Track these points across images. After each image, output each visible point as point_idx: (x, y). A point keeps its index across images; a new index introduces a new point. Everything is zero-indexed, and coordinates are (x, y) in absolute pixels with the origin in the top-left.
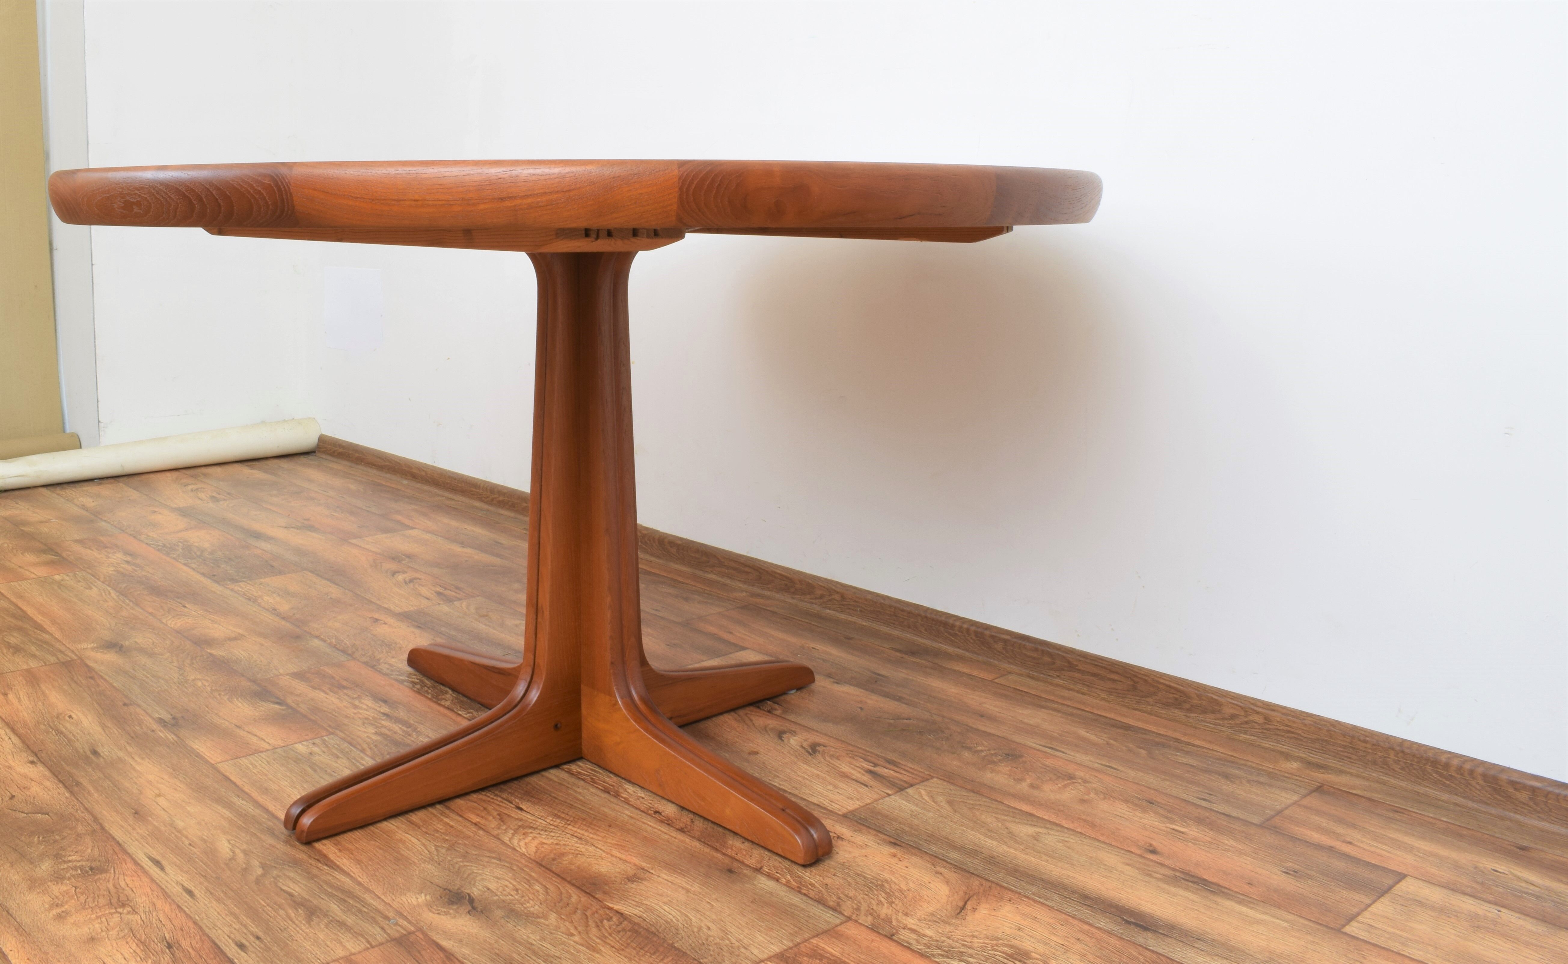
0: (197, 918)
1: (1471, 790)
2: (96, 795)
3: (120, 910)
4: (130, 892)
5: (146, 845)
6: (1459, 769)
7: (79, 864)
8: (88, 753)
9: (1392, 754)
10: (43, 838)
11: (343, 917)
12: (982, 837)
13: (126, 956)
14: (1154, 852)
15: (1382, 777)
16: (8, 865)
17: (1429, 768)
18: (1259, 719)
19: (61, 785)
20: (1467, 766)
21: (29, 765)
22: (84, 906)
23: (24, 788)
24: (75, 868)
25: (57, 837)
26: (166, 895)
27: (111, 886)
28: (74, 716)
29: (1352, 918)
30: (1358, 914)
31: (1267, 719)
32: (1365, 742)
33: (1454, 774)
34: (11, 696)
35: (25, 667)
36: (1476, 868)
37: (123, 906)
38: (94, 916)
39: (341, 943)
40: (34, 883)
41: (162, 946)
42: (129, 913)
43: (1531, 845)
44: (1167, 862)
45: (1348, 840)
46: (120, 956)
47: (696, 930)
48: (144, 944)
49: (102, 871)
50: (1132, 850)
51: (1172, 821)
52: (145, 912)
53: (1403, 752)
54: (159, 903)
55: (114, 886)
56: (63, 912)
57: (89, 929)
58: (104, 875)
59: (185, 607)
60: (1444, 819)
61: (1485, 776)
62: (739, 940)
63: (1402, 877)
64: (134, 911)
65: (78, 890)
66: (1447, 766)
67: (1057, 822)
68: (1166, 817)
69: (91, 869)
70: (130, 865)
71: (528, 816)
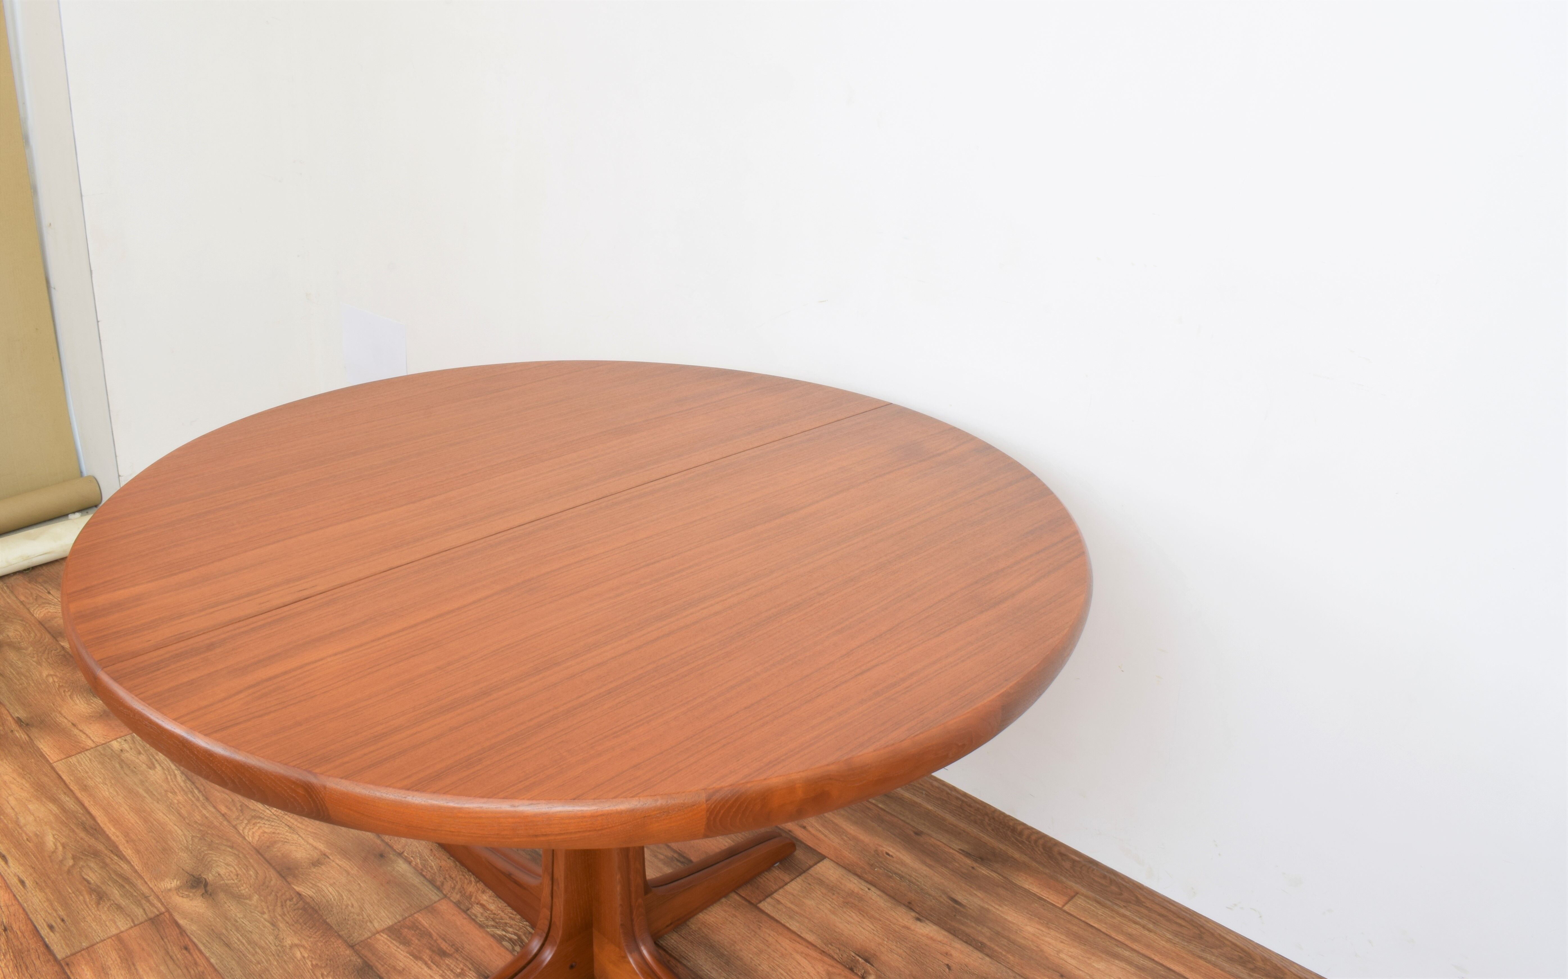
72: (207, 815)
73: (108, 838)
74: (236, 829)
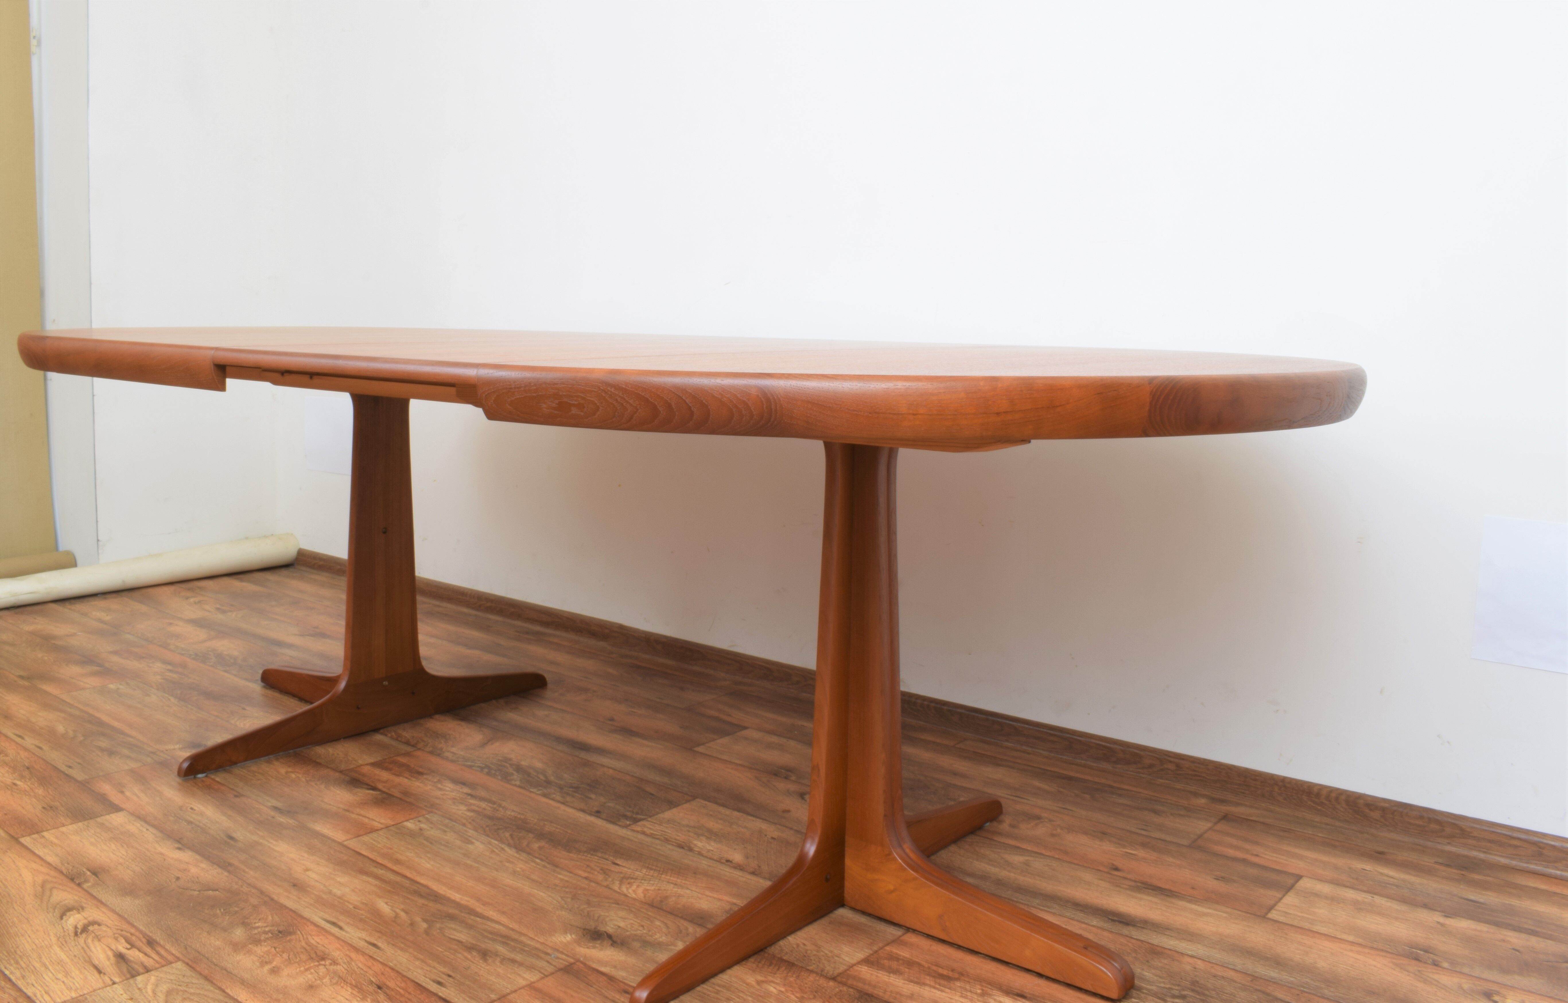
0: (391, 964)
1: (1337, 812)
2: (252, 873)
3: (323, 962)
4: (323, 948)
5: (317, 910)
6: (1328, 797)
7: (267, 929)
8: (225, 838)
9: (1276, 789)
10: (224, 910)
11: (512, 956)
12: (986, 866)
13: (347, 997)
14: (1117, 869)
15: (1269, 807)
16: (206, 933)
17: (1305, 798)
18: (1172, 767)
19: (215, 866)
20: (1333, 795)
21: (177, 850)
22: (289, 962)
23: (184, 870)
24: (266, 933)
25: (236, 909)
26: (356, 949)
27: (303, 944)
28: (195, 808)
29: (1271, 908)
30: (1275, 905)
31: (1178, 766)
32: (1255, 780)
33: (1324, 801)
34: (128, 794)
35: (126, 767)
36: (1350, 868)
37: (323, 959)
38: (302, 969)
39: (519, 975)
40: (237, 947)
41: (371, 988)
42: (331, 964)
43: (1386, 850)
44: (1129, 876)
45: (1255, 853)
46: (342, 998)
47: (795, 946)
48: (357, 987)
49: (290, 933)
50: (1101, 869)
51: (1124, 847)
52: (344, 963)
53: (1285, 786)
54: (353, 955)
55: (306, 943)
56: (274, 967)
57: (304, 979)
58: (293, 937)
59: (244, 709)
60: (1320, 835)
61: (1347, 802)
62: (831, 952)
63: (1299, 877)
64: (335, 962)
65: (277, 949)
66: (1318, 795)
67: (1039, 851)
68: (1119, 844)
69: (280, 932)
70: (312, 927)
71: (626, 869)
72: (566, 879)
73: (454, 902)
74: (609, 888)
